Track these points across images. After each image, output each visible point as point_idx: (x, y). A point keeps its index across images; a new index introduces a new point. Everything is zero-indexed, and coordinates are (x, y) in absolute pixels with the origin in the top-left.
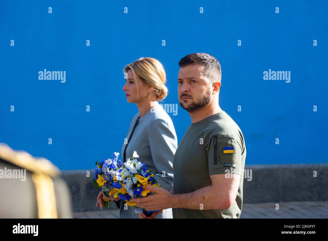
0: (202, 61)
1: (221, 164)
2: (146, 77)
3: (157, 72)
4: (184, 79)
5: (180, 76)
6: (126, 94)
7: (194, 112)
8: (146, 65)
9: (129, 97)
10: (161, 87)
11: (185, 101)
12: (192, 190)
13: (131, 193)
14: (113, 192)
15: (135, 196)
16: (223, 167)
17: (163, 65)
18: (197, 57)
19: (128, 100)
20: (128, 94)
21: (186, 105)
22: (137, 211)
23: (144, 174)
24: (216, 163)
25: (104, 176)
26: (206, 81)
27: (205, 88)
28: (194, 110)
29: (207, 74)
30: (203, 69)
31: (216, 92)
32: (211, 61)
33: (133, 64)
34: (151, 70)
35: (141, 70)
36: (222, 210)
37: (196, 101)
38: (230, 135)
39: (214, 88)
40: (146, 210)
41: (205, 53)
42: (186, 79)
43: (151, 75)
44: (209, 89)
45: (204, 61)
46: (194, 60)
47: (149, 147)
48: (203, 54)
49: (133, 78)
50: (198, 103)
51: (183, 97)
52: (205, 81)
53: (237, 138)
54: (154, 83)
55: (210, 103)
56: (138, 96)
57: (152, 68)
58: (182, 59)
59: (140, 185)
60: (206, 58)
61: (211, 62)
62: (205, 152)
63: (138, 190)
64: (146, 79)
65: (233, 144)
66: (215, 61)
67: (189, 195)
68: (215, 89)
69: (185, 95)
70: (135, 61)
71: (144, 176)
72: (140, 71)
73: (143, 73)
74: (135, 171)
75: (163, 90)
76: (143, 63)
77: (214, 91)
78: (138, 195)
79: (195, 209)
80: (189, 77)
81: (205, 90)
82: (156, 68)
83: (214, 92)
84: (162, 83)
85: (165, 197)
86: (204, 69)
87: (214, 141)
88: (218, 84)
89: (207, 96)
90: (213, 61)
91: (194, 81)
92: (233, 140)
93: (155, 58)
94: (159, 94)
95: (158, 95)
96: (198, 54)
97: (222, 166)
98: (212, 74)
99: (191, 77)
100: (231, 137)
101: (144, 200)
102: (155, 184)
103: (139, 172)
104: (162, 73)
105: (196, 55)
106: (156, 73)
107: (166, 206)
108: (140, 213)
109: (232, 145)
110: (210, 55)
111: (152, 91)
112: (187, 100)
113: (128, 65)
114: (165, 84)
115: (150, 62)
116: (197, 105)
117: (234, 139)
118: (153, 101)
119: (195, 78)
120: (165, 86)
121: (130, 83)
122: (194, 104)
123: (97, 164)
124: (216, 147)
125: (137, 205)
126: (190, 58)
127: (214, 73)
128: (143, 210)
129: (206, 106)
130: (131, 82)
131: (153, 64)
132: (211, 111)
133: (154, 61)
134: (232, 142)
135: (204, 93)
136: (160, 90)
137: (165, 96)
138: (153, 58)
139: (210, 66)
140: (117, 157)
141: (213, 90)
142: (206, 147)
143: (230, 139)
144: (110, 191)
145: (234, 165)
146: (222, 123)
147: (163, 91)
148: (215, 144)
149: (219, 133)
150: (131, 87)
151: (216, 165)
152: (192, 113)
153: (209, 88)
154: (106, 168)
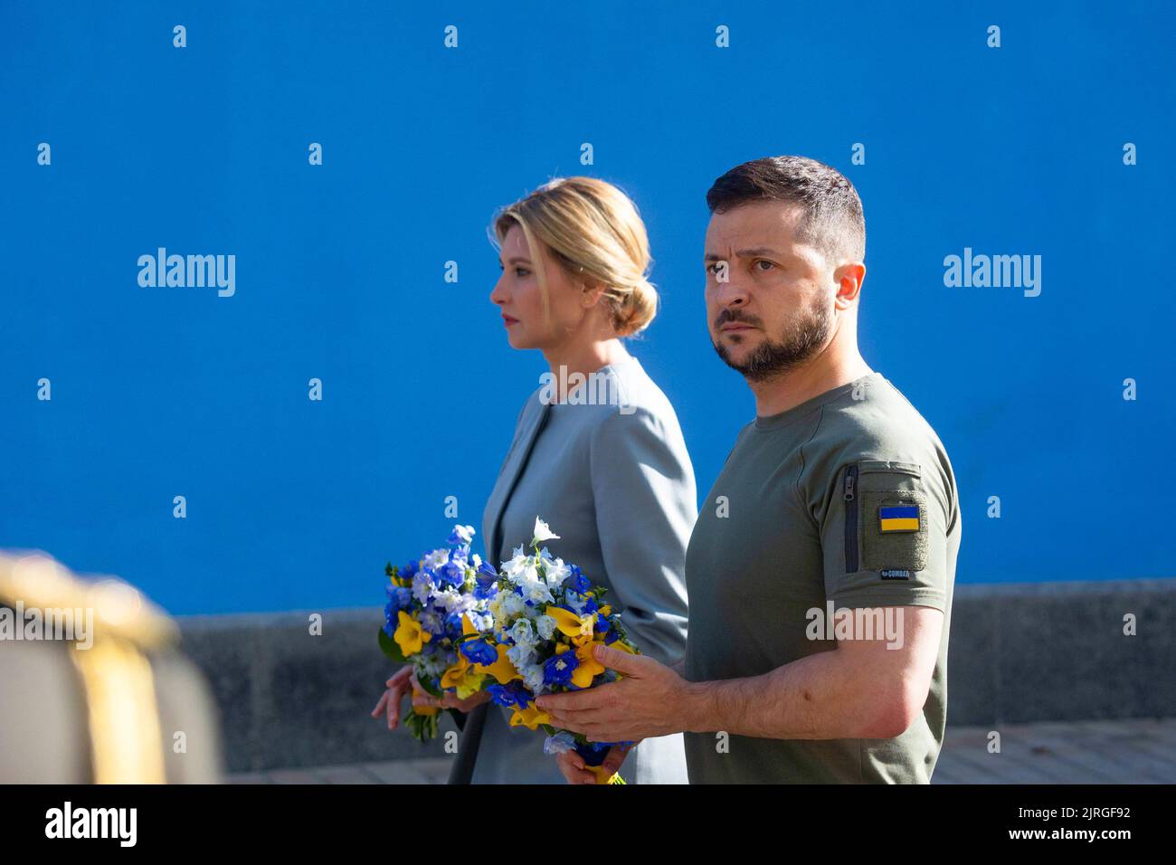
0: (793, 189)
1: (874, 570)
2: (576, 251)
3: (613, 228)
4: (731, 255)
5: (713, 245)
6: (503, 315)
7: (769, 378)
8: (573, 206)
9: (516, 326)
10: (633, 284)
11: (737, 339)
12: (763, 665)
13: (534, 679)
14: (456, 676)
15: (548, 690)
16: (880, 581)
17: (636, 202)
18: (776, 172)
19: (514, 337)
20: (512, 314)
21: (739, 353)
22: (554, 747)
23: (577, 606)
24: (851, 566)
25: (421, 616)
26: (810, 264)
27: (807, 289)
28: (770, 369)
29: (816, 235)
30: (799, 218)
31: (847, 301)
32: (828, 188)
33: (524, 204)
34: (594, 224)
35: (556, 225)
36: (874, 742)
37: (777, 340)
38: (905, 463)
39: (839, 286)
40: (589, 740)
41: (802, 155)
42: (738, 255)
43: (594, 244)
44: (821, 291)
45: (802, 187)
46: (763, 184)
47: (592, 510)
48: (795, 162)
49: (525, 256)
50: (782, 343)
51: (728, 324)
52: (808, 263)
53: (930, 474)
54: (606, 270)
55: (827, 344)
56: (547, 323)
57: (596, 215)
58: (719, 181)
59: (566, 648)
60: (808, 176)
61: (828, 191)
62: (810, 525)
63: (561, 665)
64: (576, 258)
65: (917, 495)
66: (842, 184)
67: (751, 685)
68: (845, 291)
69: (732, 316)
70: (533, 194)
71: (579, 611)
72: (552, 231)
73: (560, 234)
74: (543, 593)
75: (641, 296)
76: (560, 198)
77: (842, 298)
78: (559, 683)
79: (774, 737)
80: (747, 247)
81: (808, 294)
82: (611, 216)
83: (840, 300)
84: (636, 272)
85: (664, 690)
86: (803, 218)
87: (845, 484)
88: (854, 274)
89: (815, 318)
90: (834, 184)
91: (766, 264)
92: (914, 480)
93: (607, 180)
94: (624, 312)
95: (622, 316)
96: (778, 161)
97: (874, 578)
98: (833, 234)
99: (756, 248)
100: (907, 468)
101: (585, 700)
102: (618, 642)
103: (559, 597)
104: (632, 231)
105: (771, 164)
106: (613, 235)
107: (666, 726)
108: (563, 751)
109: (911, 500)
110: (823, 163)
111: (599, 302)
112: (741, 333)
113: (508, 209)
114: (645, 275)
115: (586, 192)
116: (782, 354)
117: (918, 478)
118: (605, 337)
119: (772, 252)
120: (649, 280)
121: (516, 273)
122: (767, 348)
123: (392, 575)
124: (851, 507)
125: (556, 719)
126: (748, 178)
127: (839, 232)
128: (575, 742)
129: (813, 355)
130: (522, 271)
131: (597, 203)
132: (831, 372)
133: (601, 189)
134: (911, 487)
135: (806, 308)
136: (627, 295)
137: (646, 318)
138: (599, 178)
139: (824, 207)
140: (467, 542)
141: (838, 296)
142: (813, 507)
143: (906, 476)
144: (445, 671)
145: (920, 576)
146: (873, 416)
147: (639, 299)
148: (849, 496)
149: (863, 453)
150: (522, 290)
151: (852, 576)
152: (762, 380)
153: (823, 288)
154: (427, 585)
